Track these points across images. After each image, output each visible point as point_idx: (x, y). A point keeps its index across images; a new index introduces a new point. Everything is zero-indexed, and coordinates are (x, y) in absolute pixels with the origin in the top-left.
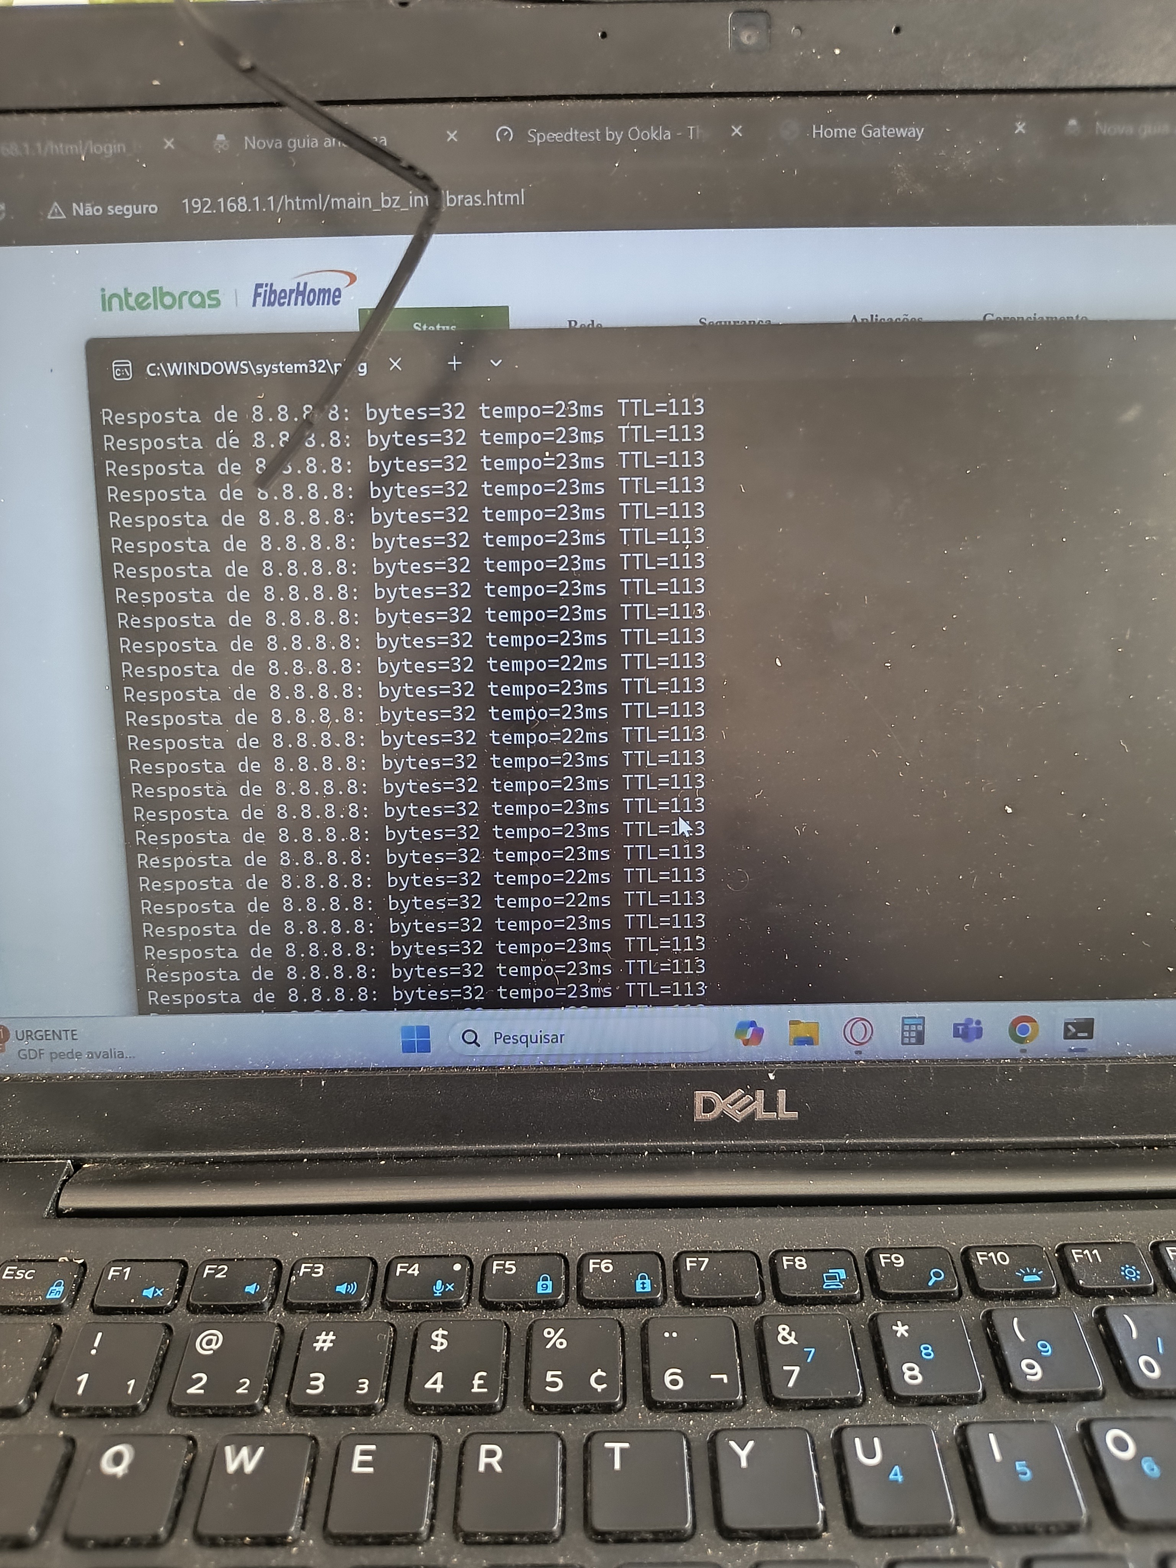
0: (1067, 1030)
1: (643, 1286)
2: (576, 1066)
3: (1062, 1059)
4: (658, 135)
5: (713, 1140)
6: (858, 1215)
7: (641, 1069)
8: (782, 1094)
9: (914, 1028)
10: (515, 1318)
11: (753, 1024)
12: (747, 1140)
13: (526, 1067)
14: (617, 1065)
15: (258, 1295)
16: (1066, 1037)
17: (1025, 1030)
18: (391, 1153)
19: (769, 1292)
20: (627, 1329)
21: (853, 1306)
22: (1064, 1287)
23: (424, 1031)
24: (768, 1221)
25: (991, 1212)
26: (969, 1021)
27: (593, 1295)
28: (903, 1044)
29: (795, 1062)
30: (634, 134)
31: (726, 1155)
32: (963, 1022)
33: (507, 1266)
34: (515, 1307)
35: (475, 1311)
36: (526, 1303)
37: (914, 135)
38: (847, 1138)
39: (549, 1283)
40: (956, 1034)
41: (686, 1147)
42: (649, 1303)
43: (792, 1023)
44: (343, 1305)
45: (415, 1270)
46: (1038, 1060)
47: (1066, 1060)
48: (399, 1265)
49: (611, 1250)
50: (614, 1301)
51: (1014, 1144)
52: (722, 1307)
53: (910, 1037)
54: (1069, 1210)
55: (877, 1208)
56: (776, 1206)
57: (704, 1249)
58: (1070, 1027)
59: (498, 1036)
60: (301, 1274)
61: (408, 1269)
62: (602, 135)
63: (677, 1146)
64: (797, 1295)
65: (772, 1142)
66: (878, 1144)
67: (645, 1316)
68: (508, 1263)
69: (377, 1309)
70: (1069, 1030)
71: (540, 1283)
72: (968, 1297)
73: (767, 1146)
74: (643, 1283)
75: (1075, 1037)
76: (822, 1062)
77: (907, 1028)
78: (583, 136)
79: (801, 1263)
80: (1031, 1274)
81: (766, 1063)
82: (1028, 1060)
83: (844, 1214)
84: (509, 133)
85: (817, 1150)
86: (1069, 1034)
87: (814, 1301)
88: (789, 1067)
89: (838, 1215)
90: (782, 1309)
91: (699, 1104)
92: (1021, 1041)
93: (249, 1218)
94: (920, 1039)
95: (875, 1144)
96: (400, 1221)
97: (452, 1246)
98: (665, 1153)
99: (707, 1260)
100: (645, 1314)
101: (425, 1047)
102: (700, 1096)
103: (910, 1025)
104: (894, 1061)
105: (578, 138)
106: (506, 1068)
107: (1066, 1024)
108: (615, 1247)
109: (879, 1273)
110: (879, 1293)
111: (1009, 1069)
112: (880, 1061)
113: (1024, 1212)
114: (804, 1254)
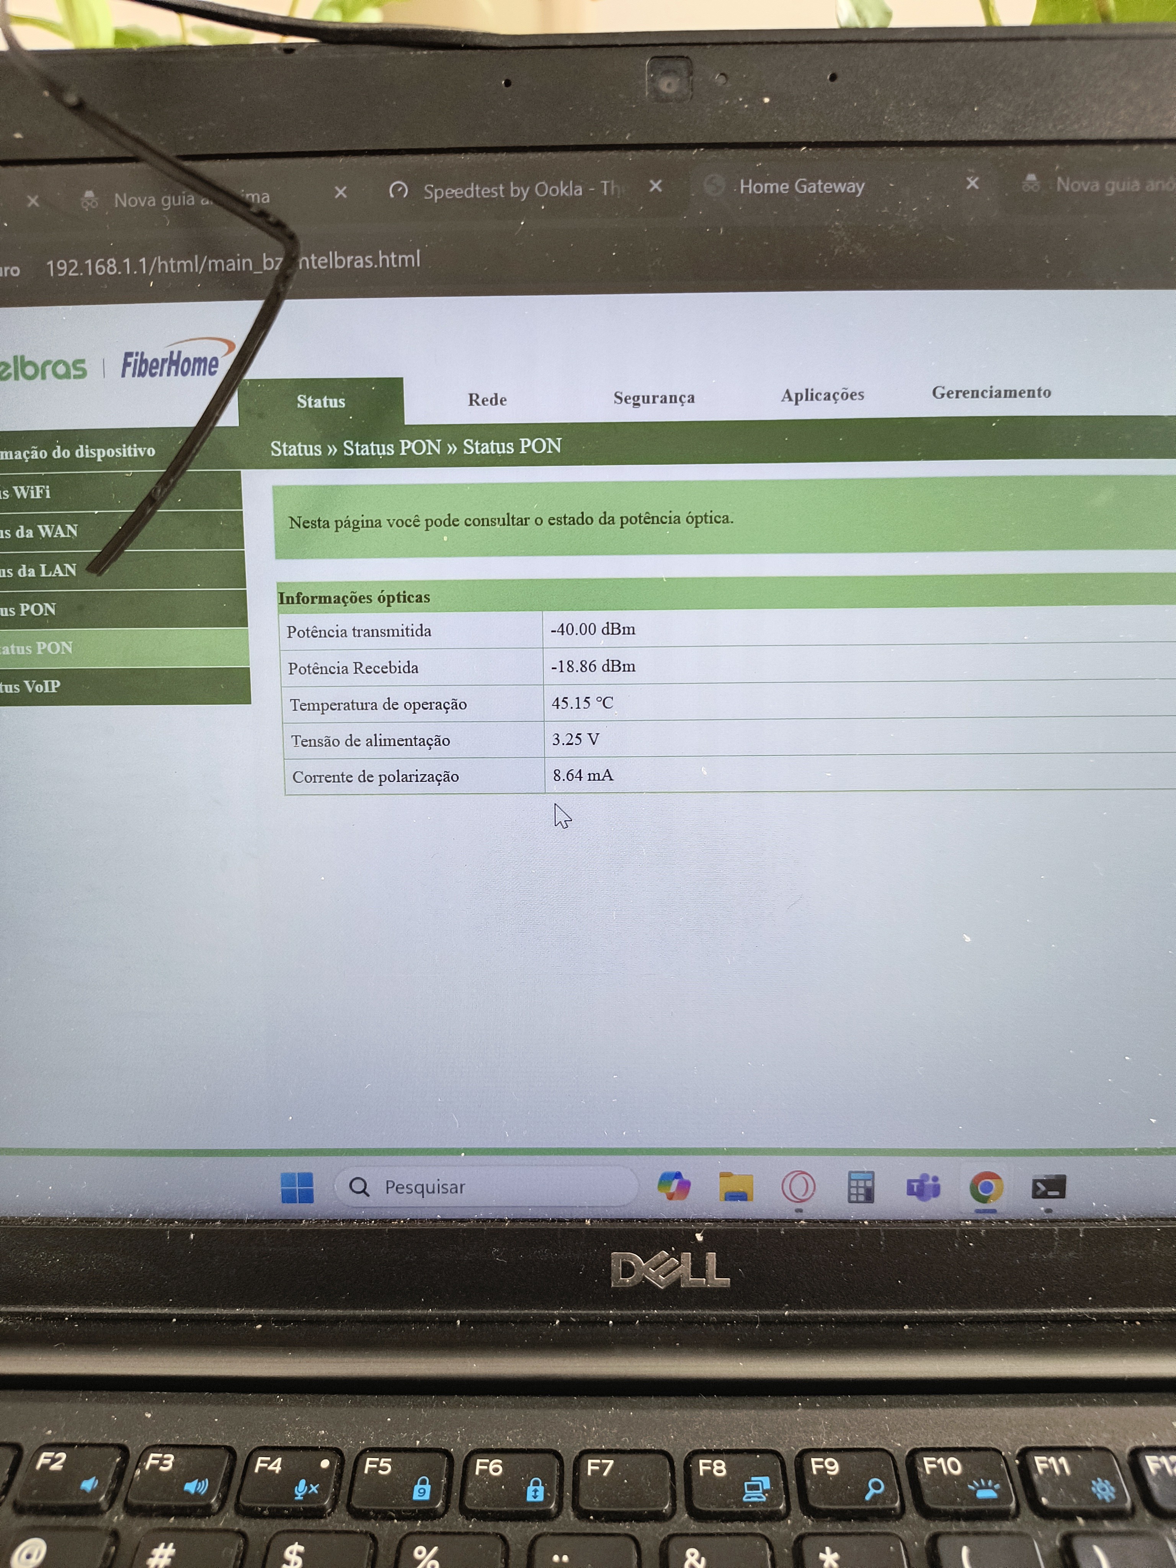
0: (1035, 1188)
1: (535, 1493)
2: (478, 1220)
3: (1029, 1221)
4: (568, 190)
5: (634, 1309)
6: (792, 1407)
7: (550, 1226)
8: (711, 1257)
9: (861, 1184)
10: (383, 1530)
11: (678, 1175)
12: (672, 1309)
13: (422, 1220)
14: (524, 1220)
15: (96, 1492)
16: (1035, 1196)
17: (988, 1188)
18: (270, 1316)
19: (681, 1504)
20: (512, 1548)
21: (777, 1524)
22: (1024, 1505)
23: (307, 1179)
24: (687, 1414)
25: (943, 1406)
26: (925, 1177)
27: (477, 1505)
28: (850, 1202)
29: (727, 1220)
30: (542, 189)
31: (648, 1327)
32: (918, 1178)
33: (382, 1464)
34: (384, 1516)
35: (340, 1520)
36: (398, 1512)
37: (854, 191)
38: (787, 1309)
39: (428, 1487)
40: (910, 1192)
41: (602, 1316)
42: (540, 1514)
43: (723, 1175)
44: (190, 1508)
45: (276, 1466)
46: (1003, 1221)
47: (1035, 1222)
48: (260, 1459)
49: (505, 1446)
50: (500, 1512)
51: (975, 1316)
52: (625, 1521)
53: (857, 1195)
54: (1034, 1404)
55: (813, 1398)
56: (697, 1395)
57: (611, 1447)
58: (1039, 1184)
59: (390, 1185)
60: (147, 1467)
61: (269, 1463)
62: (507, 191)
63: (593, 1315)
64: (713, 1508)
65: (700, 1312)
66: (822, 1316)
67: (536, 1531)
68: (383, 1460)
69: (229, 1513)
70: (1039, 1188)
71: (417, 1487)
72: (912, 1515)
73: (694, 1316)
74: (536, 1491)
75: (1044, 1195)
76: (757, 1221)
77: (854, 1184)
78: (486, 192)
79: (720, 1468)
80: (987, 1487)
81: (693, 1221)
82: (990, 1221)
83: (774, 1406)
84: (404, 190)
85: (752, 1322)
86: (1039, 1193)
87: (731, 1517)
88: (719, 1227)
89: (767, 1408)
90: (694, 1527)
91: (616, 1267)
92: (984, 1200)
93: (98, 1393)
94: (869, 1196)
95: (817, 1316)
96: (267, 1403)
97: (323, 1437)
98: (579, 1323)
99: (611, 1462)
100: (536, 1527)
101: (307, 1197)
102: (617, 1257)
103: (857, 1180)
104: (840, 1221)
105: (480, 194)
106: (399, 1222)
107: (1035, 1182)
108: (508, 1442)
109: (808, 1482)
110: (809, 1510)
111: (970, 1232)
112: (824, 1221)
113: (981, 1406)
114: (725, 1456)
